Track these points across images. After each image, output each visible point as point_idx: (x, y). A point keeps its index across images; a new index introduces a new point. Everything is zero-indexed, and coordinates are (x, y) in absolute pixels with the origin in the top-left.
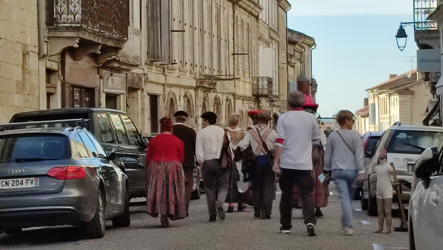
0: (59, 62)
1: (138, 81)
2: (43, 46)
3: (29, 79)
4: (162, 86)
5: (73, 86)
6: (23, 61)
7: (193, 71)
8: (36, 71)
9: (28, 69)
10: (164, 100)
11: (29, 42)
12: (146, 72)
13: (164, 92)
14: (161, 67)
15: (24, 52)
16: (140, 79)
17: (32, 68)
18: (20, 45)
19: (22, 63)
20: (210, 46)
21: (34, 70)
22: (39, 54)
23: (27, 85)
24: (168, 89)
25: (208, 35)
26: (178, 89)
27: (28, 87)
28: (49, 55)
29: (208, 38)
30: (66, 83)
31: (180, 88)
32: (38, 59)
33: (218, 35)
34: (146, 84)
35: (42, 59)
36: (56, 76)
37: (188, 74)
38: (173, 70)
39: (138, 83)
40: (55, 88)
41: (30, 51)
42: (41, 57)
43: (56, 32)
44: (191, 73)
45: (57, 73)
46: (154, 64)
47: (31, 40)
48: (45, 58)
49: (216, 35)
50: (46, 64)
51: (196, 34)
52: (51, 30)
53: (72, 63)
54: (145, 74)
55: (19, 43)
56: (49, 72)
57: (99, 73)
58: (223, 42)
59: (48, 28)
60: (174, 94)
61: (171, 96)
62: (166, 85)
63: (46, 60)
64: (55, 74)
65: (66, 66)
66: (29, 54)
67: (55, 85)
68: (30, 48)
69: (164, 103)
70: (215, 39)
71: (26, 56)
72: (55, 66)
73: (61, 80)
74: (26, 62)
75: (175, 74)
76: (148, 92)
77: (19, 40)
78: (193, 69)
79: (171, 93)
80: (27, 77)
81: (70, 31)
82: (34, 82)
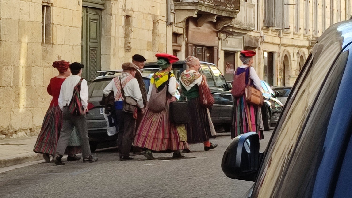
0: (184, 28)
1: (255, 42)
2: (170, 17)
3: (158, 40)
4: (278, 46)
5: (196, 45)
6: (153, 27)
7: (307, 34)
8: (164, 34)
9: (157, 33)
10: (279, 56)
11: (158, 14)
12: (262, 35)
13: (279, 50)
14: (277, 31)
15: (154, 20)
16: (257, 40)
17: (160, 32)
18: (151, 15)
19: (152, 28)
20: (323, 15)
21: (163, 34)
22: (167, 22)
23: (156, 44)
24: (283, 48)
25: (322, 7)
26: (292, 48)
27: (157, 46)
28: (175, 23)
29: (321, 9)
30: (189, 43)
31: (294, 47)
32: (166, 26)
33: (330, 6)
34: (262, 44)
35: (170, 26)
36: (181, 38)
37: (302, 37)
38: (288, 34)
39: (254, 43)
40: (181, 46)
41: (159, 20)
42: (169, 24)
43: (180, 6)
44: (304, 36)
45: (182, 36)
46: (270, 29)
47: (160, 12)
48: (172, 25)
49: (328, 7)
50: (173, 29)
51: (310, 7)
52: (177, 5)
53: (195, 28)
54: (261, 37)
55: (150, 14)
56: (176, 35)
57: (217, 36)
58: (335, 12)
59: (175, 4)
60: (288, 51)
61: (286, 53)
62: (280, 45)
63: (173, 27)
64: (180, 37)
65: (189, 31)
66: (158, 22)
67: (181, 44)
68: (159, 18)
69: (279, 58)
70: (328, 10)
71: (156, 24)
72: (180, 31)
73: (185, 41)
74: (156, 28)
75: (290, 36)
76: (264, 50)
77: (150, 12)
78: (306, 32)
79: (286, 51)
80: (157, 38)
81: (191, 6)
82: (163, 42)
